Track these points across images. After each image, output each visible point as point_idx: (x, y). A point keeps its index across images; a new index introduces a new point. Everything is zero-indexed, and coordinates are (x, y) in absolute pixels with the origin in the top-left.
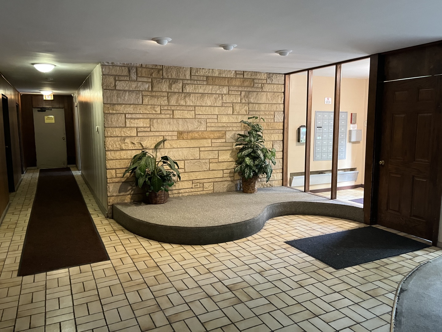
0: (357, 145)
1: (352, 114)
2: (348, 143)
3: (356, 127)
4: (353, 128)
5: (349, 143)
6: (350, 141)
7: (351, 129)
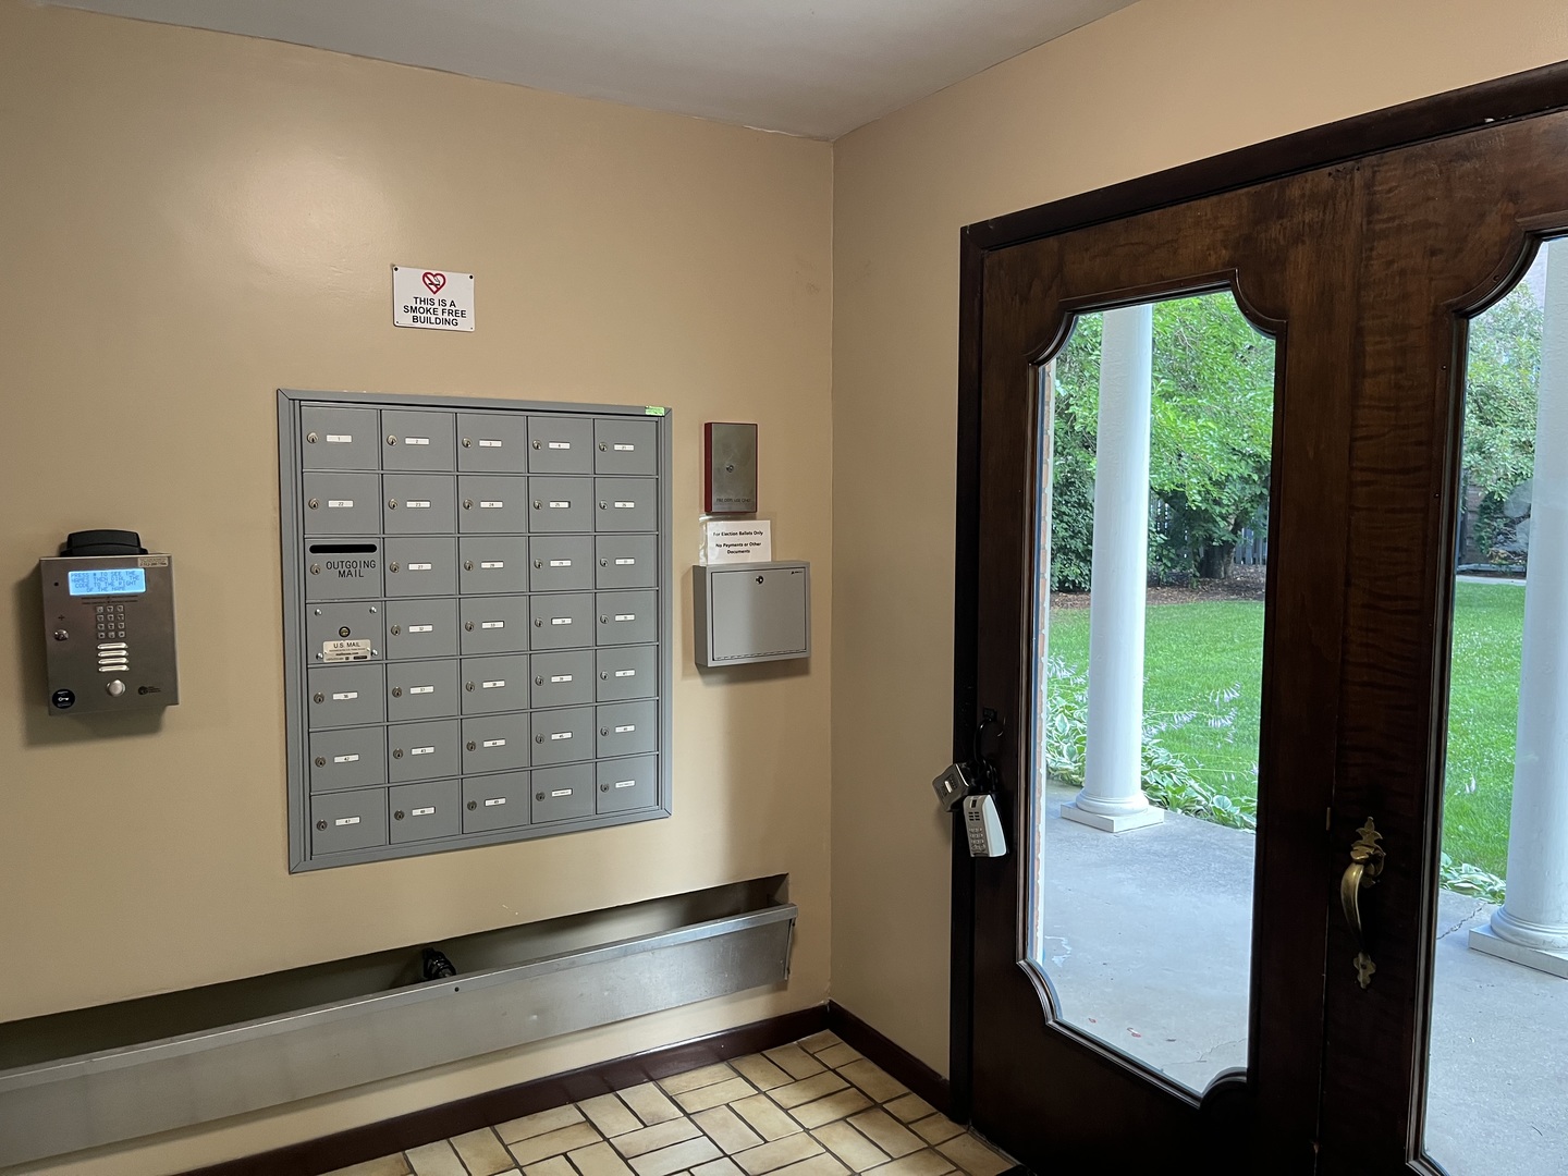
0: (778, 688)
1: (708, 427)
2: (685, 674)
3: (766, 539)
4: (731, 548)
5: (697, 682)
6: (702, 668)
7: (714, 557)
